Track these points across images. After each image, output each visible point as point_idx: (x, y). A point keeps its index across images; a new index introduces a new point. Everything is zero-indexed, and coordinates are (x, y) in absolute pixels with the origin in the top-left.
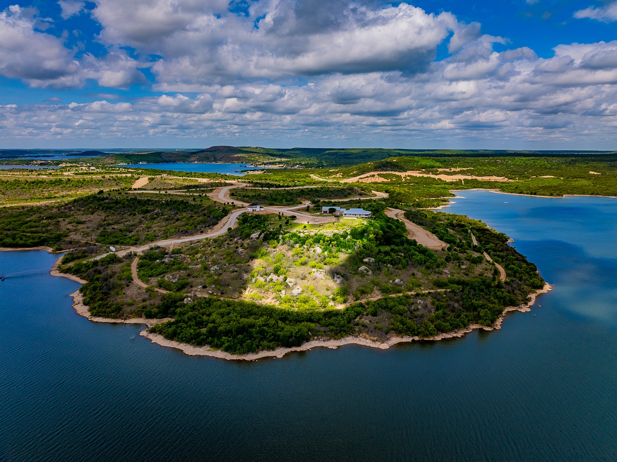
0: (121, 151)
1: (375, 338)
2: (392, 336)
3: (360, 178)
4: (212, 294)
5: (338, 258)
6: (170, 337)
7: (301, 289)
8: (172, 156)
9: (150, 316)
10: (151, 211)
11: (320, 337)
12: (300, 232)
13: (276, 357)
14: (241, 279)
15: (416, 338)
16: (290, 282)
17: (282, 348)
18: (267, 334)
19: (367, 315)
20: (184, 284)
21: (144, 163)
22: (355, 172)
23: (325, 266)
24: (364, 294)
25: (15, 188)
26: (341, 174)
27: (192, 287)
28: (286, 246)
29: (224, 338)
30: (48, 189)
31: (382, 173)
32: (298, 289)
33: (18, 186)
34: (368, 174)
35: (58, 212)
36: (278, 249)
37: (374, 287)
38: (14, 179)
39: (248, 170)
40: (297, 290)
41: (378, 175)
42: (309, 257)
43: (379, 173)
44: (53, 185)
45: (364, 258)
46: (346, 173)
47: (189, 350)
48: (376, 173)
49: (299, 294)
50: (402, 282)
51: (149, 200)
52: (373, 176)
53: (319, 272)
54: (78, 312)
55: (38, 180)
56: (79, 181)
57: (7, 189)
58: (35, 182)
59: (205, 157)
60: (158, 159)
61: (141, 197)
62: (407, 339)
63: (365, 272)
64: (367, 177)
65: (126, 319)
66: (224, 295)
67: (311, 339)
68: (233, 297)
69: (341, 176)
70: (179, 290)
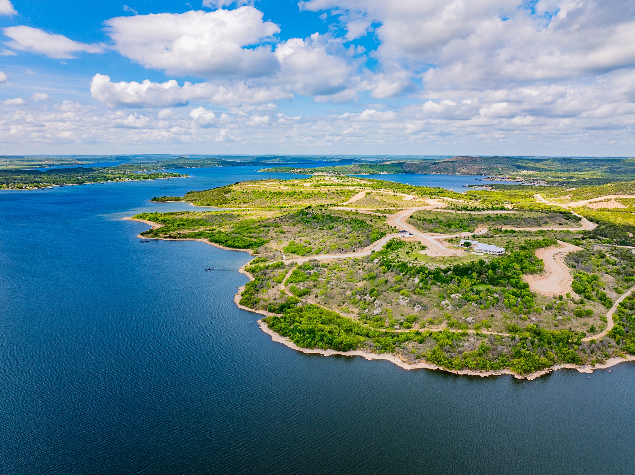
0: (377, 158)
1: (405, 360)
2: (422, 362)
3: (591, 203)
4: (318, 303)
5: (430, 290)
6: (271, 326)
7: (380, 311)
8: (412, 167)
9: (271, 311)
10: (336, 228)
11: (365, 349)
12: (410, 263)
13: (323, 355)
14: (345, 295)
15: (441, 368)
16: (377, 304)
17: (333, 350)
18: (325, 337)
19: (415, 341)
20: (306, 292)
21: (385, 173)
22: (588, 194)
23: (414, 295)
24: (432, 325)
25: (262, 197)
26: (571, 196)
27: (310, 295)
28: (393, 274)
29: (297, 334)
30: (284, 199)
31: (621, 197)
32: (379, 310)
33: (264, 196)
34: (603, 198)
35: (274, 221)
36: (386, 275)
37: (445, 320)
38: (263, 190)
39: (475, 185)
40: (377, 311)
41: (616, 199)
42: (405, 286)
43: (617, 196)
44: (289, 196)
45: (452, 294)
46: (577, 194)
47: (276, 337)
48: (613, 197)
49: (377, 314)
50: (474, 320)
51: (339, 218)
52: (609, 200)
53: (404, 300)
54: (235, 300)
55: (279, 191)
56: (308, 194)
57: (256, 198)
58: (276, 193)
59: (444, 168)
60: (398, 169)
61: (334, 214)
62: (433, 367)
63: (445, 306)
64: (600, 201)
65: (257, 310)
66: (326, 305)
67: (358, 349)
68: (331, 308)
69: (570, 198)
70: (300, 296)
